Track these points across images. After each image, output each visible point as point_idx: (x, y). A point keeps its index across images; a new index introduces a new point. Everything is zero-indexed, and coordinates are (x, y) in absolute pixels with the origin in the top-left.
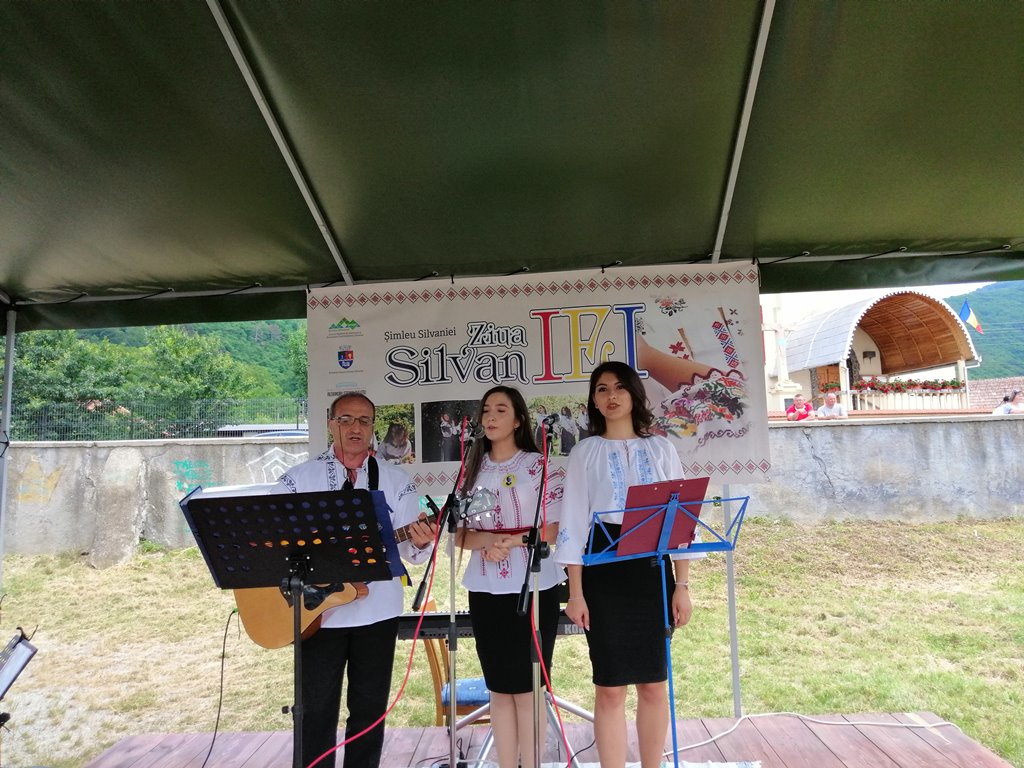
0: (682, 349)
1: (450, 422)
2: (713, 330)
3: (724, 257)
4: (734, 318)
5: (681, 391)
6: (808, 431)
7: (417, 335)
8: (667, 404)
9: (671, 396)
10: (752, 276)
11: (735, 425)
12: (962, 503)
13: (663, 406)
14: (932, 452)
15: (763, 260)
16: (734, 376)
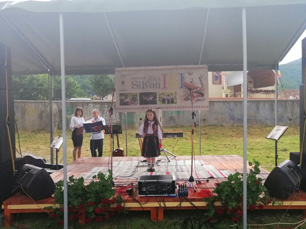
0: (192, 83)
2: (198, 79)
4: (203, 76)
5: (192, 91)
6: (228, 102)
7: (138, 78)
10: (207, 68)
11: (202, 98)
12: (267, 122)
13: (188, 94)
14: (260, 108)
15: (209, 65)
16: (202, 88)
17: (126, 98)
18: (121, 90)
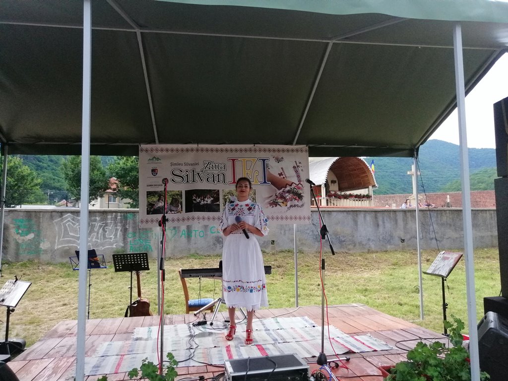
0: (282, 175)
1: (196, 197)
2: (293, 169)
3: (298, 143)
4: (300, 165)
5: (282, 190)
7: (184, 164)
8: (277, 194)
9: (278, 192)
10: (306, 151)
11: (300, 203)
12: (369, 244)
13: (276, 195)
14: (359, 223)
15: (311, 145)
16: (300, 185)
17: (159, 200)
18: (150, 186)
